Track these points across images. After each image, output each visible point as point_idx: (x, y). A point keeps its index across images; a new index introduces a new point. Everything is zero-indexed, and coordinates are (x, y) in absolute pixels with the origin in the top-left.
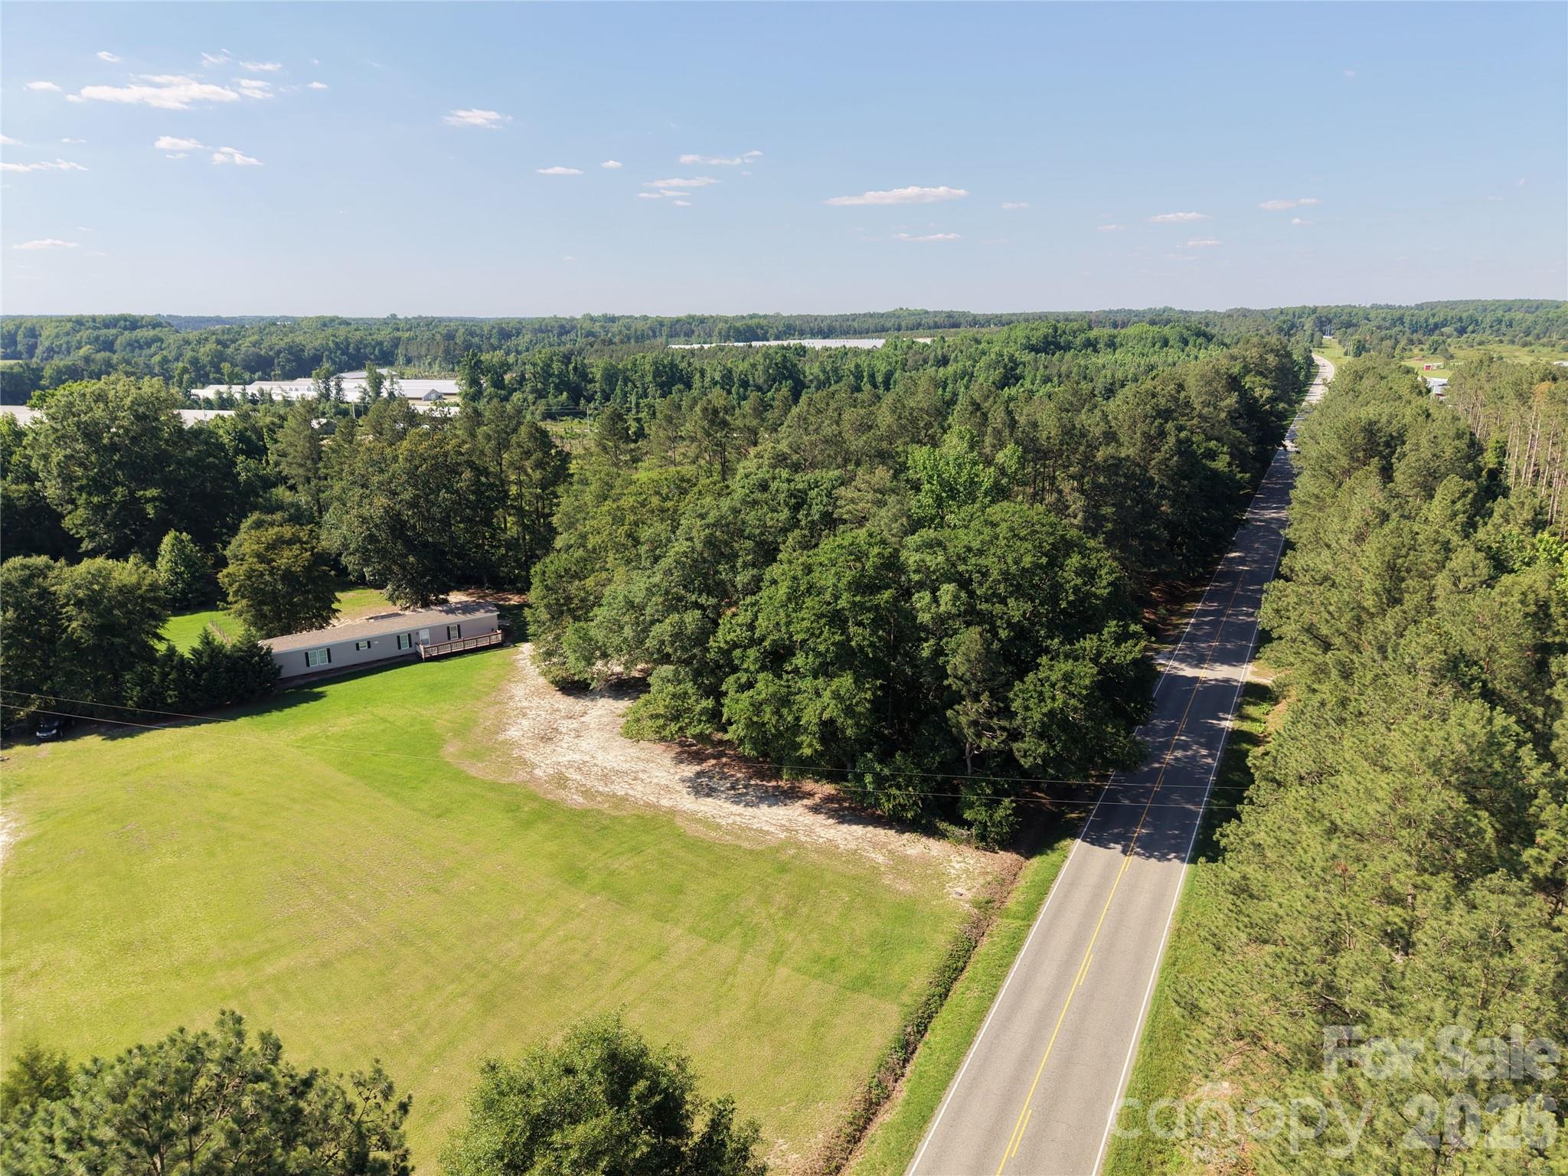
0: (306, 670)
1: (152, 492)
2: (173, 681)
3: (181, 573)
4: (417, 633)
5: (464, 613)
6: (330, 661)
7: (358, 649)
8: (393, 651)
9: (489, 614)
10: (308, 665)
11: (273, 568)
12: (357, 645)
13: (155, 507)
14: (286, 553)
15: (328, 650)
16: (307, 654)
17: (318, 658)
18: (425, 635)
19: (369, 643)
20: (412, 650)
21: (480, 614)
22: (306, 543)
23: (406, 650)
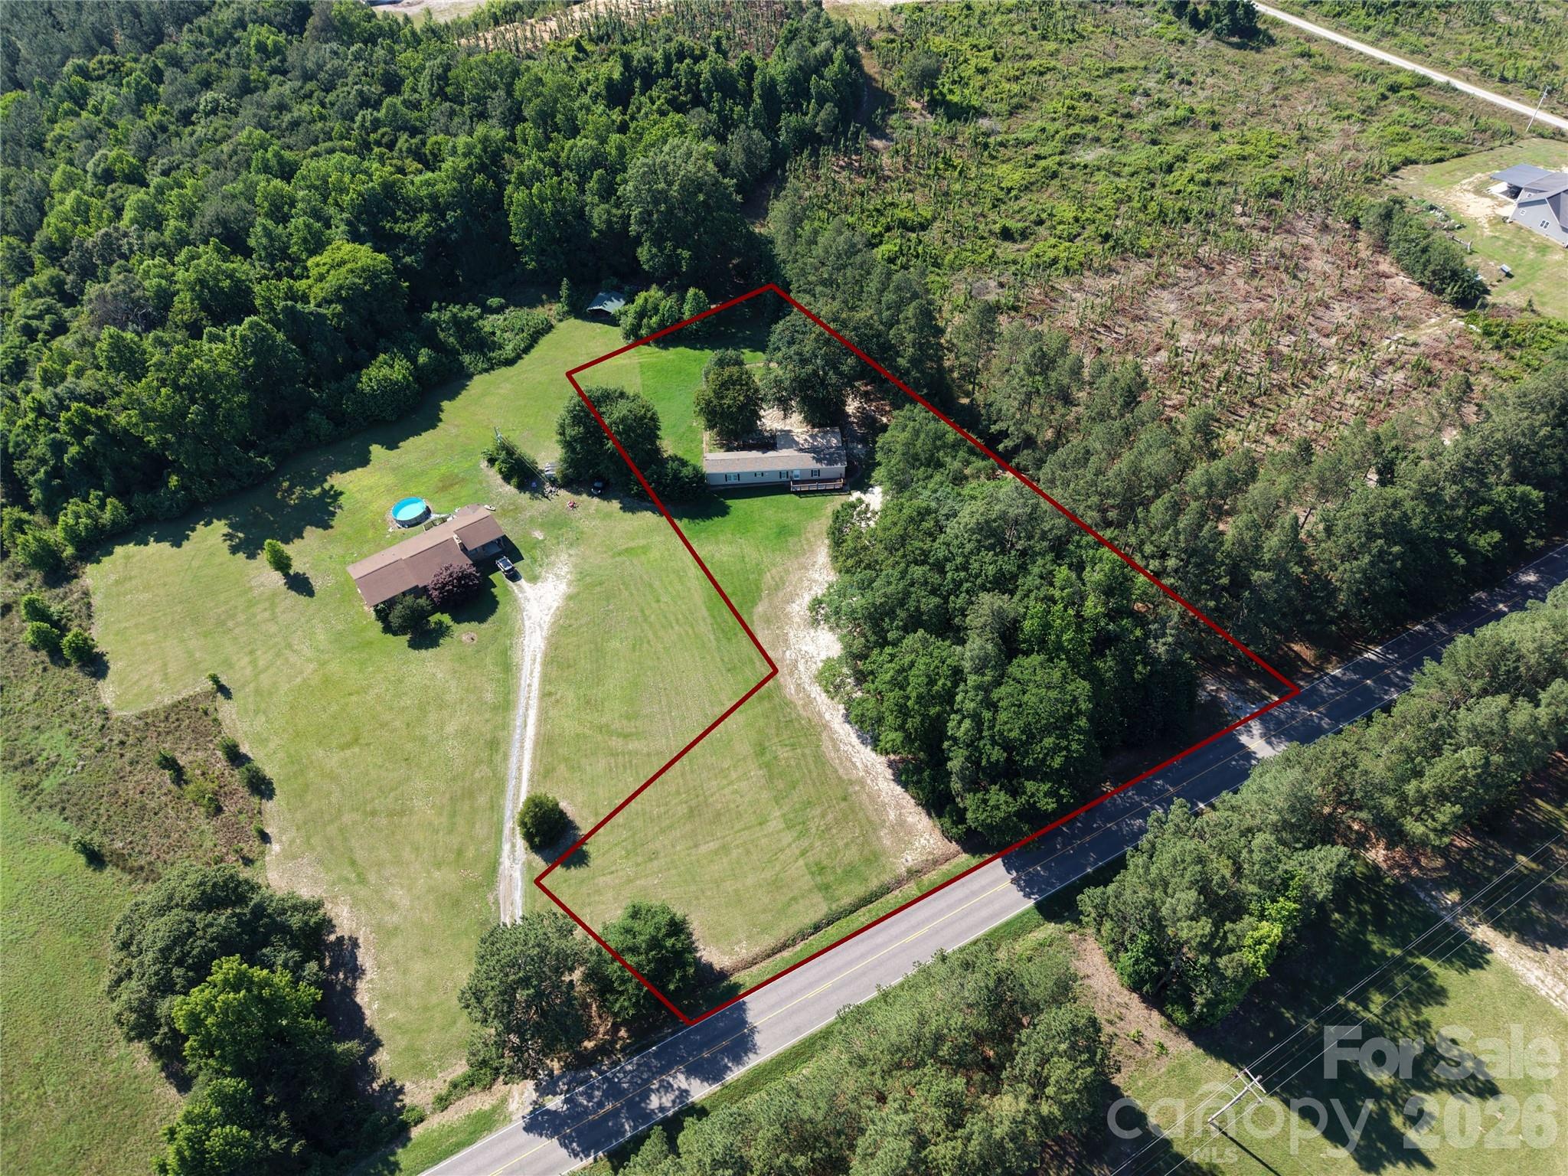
0: (725, 483)
1: (686, 253)
2: (652, 488)
4: (792, 472)
5: (826, 463)
6: (738, 480)
7: (755, 476)
8: (776, 479)
9: (840, 466)
10: (726, 481)
12: (756, 474)
13: (687, 264)
15: (738, 475)
16: (726, 475)
17: (733, 478)
18: (797, 473)
19: (762, 473)
20: (787, 480)
21: (835, 465)
23: (784, 479)
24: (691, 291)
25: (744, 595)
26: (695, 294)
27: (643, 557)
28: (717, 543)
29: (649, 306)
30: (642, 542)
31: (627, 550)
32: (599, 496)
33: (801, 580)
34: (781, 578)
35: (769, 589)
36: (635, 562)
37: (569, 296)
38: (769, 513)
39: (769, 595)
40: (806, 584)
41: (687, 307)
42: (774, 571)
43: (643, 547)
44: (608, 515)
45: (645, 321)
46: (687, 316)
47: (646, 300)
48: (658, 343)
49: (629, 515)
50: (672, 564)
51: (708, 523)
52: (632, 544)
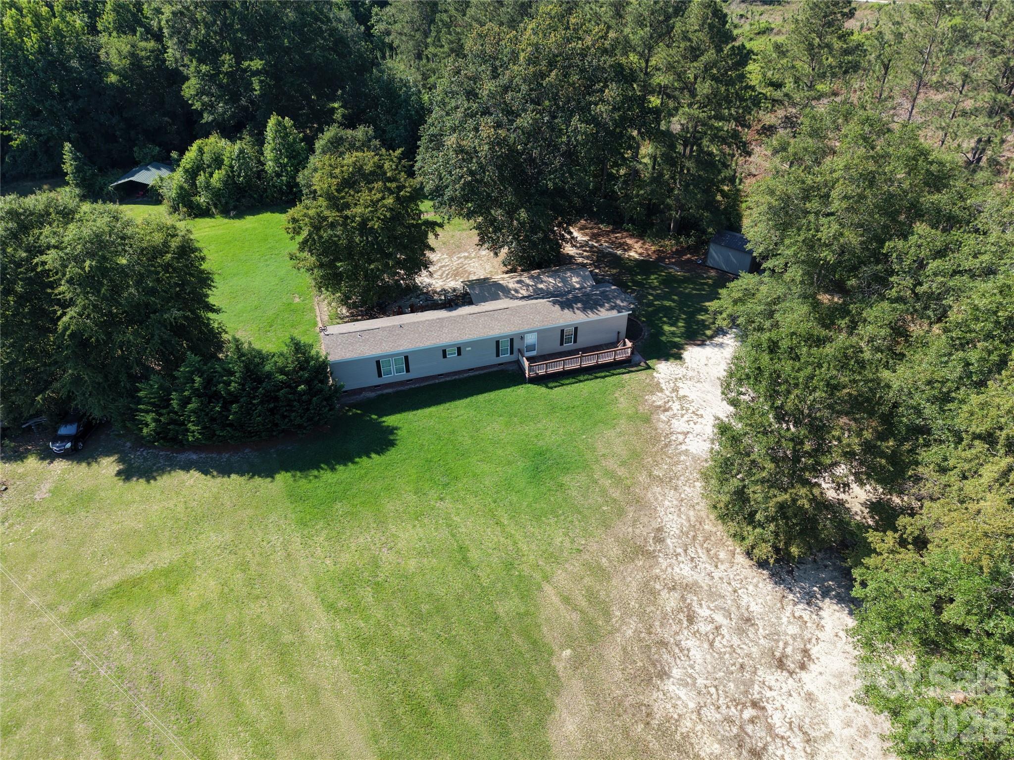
0: (378, 381)
1: (257, 64)
2: (193, 411)
3: (285, 165)
4: (522, 338)
5: (584, 310)
6: (408, 370)
7: (445, 356)
8: (489, 359)
9: (614, 313)
10: (380, 375)
11: (347, 217)
12: (444, 352)
13: (261, 82)
14: (365, 196)
15: (406, 358)
16: (378, 363)
17: (393, 368)
18: (531, 339)
19: (459, 349)
20: (513, 358)
21: (604, 314)
22: (390, 180)
23: (506, 357)
24: (272, 122)
25: (498, 680)
26: (279, 123)
27: (166, 602)
28: (381, 522)
29: (207, 158)
30: (167, 556)
31: (120, 591)
32: (66, 455)
33: (649, 591)
34: (591, 596)
35: (570, 641)
36: (141, 623)
37: (78, 170)
38: (494, 428)
39: (577, 663)
40: (670, 601)
41: (268, 152)
42: (560, 576)
43: (167, 573)
44: (85, 499)
45: (201, 179)
46: (270, 166)
47: (201, 151)
48: (226, 213)
49: (139, 486)
50: (255, 608)
51: (344, 473)
52: (137, 568)
